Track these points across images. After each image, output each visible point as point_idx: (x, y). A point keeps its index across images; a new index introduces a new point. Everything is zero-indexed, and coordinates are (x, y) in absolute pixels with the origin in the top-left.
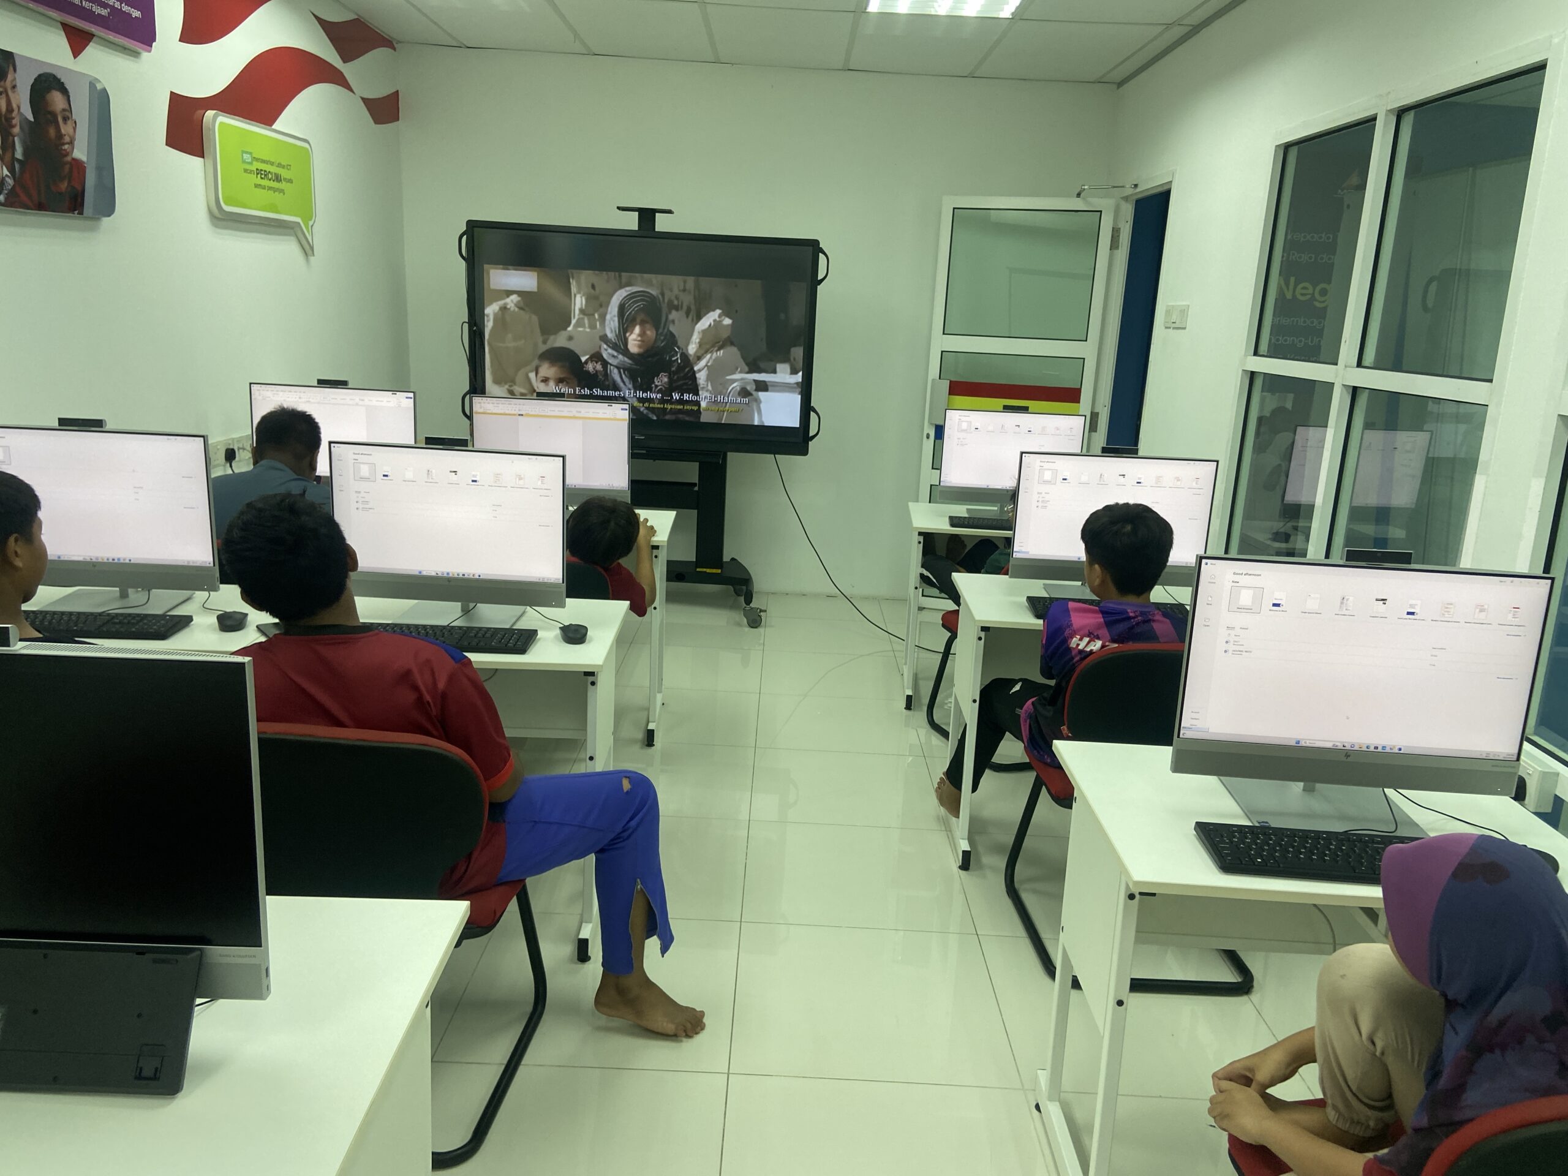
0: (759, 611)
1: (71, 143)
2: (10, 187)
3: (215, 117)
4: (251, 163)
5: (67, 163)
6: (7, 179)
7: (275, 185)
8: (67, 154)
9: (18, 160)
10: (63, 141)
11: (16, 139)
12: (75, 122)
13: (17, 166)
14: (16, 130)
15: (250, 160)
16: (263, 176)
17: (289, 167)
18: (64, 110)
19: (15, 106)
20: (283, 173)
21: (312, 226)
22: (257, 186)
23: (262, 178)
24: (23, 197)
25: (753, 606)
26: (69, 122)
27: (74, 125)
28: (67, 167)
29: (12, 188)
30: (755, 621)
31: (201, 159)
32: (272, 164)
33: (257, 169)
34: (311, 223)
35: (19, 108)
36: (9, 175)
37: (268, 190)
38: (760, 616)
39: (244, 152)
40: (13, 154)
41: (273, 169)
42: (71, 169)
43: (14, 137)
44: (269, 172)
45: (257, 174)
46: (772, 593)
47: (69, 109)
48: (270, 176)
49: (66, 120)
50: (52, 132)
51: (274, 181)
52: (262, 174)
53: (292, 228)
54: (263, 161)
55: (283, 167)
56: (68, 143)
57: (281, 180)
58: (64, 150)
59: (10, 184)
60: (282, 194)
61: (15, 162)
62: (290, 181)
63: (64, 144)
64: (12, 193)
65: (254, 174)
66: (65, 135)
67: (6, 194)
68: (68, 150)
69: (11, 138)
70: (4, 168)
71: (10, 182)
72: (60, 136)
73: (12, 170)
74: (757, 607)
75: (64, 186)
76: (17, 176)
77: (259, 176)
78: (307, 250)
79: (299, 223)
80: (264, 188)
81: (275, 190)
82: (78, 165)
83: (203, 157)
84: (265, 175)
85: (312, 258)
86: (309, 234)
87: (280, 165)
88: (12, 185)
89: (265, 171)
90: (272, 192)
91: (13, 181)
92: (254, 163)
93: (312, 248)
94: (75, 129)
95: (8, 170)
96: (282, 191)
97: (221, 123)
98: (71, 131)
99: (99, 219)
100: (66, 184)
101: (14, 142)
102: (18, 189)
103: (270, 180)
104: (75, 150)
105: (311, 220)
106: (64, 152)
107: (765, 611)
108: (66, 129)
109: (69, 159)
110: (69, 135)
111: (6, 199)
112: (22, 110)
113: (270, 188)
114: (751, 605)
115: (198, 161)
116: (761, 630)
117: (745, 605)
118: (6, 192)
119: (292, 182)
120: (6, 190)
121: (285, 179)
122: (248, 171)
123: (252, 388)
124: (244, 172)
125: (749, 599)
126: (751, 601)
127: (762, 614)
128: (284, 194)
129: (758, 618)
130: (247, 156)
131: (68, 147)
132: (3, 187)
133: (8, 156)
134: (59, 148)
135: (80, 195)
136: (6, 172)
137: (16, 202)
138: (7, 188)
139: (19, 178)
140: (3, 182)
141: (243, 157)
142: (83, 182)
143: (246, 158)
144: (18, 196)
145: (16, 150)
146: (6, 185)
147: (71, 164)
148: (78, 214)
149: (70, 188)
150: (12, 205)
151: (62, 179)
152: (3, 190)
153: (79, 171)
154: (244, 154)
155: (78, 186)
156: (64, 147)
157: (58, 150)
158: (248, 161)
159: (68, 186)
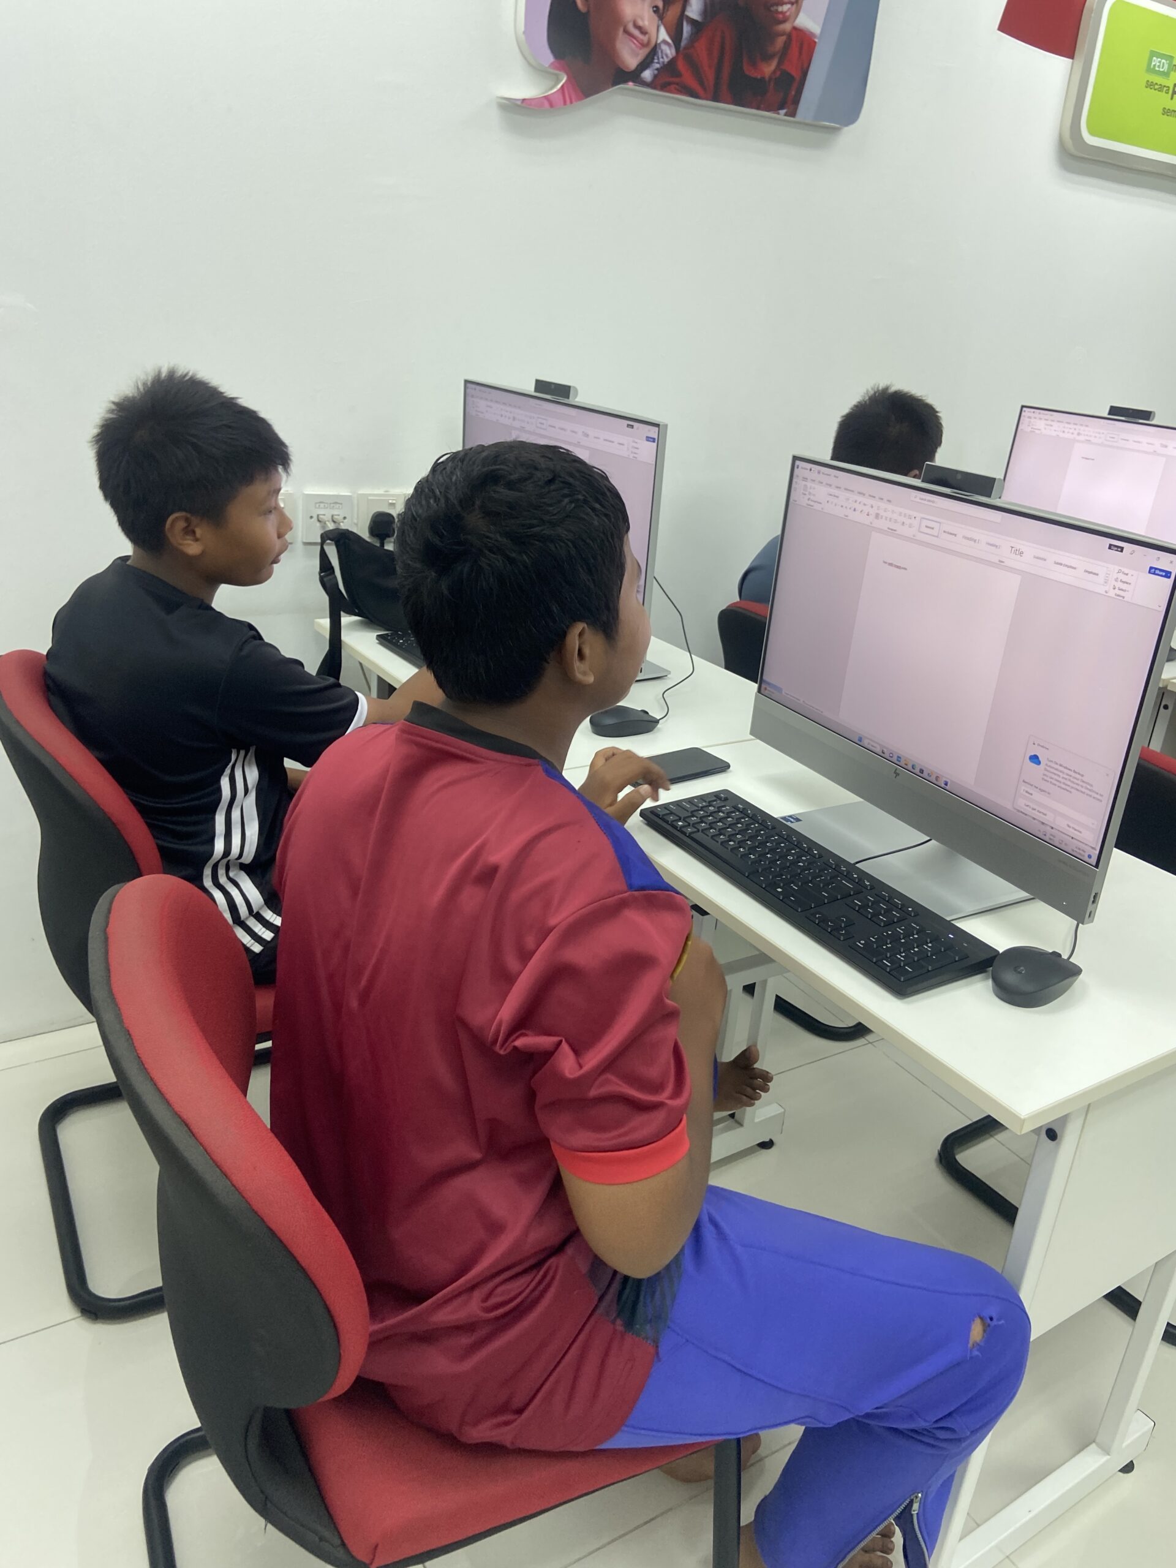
1: (796, 3)
2: (666, 60)
4: (1166, 75)
5: (783, 34)
6: (664, 47)
8: (784, 21)
9: (693, 22)
13: (687, 29)
15: (1165, 71)
22: (1168, 112)
24: (688, 78)
28: (780, 41)
29: (669, 62)
31: (1063, 58)
36: (669, 40)
39: (1153, 54)
40: (683, 11)
42: (787, 46)
56: (790, 4)
58: (782, 13)
59: (667, 55)
61: (685, 24)
63: (782, 4)
64: (670, 67)
65: (1169, 91)
67: (657, 69)
68: (788, 14)
70: (662, 30)
71: (668, 51)
73: (676, 36)
75: (769, 69)
76: (683, 43)
82: (804, 43)
83: (1068, 56)
88: (670, 57)
91: (673, 51)
92: (1172, 72)
95: (668, 34)
100: (774, 64)
102: (681, 65)
104: (801, 16)
106: (781, 16)
109: (787, 27)
111: (655, 77)
115: (1057, 62)
118: (658, 66)
120: (658, 63)
122: (1156, 87)
123: (1023, 413)
124: (1147, 87)
130: (1160, 62)
131: (789, 9)
132: (653, 59)
133: (673, 13)
134: (772, 9)
135: (795, 86)
136: (663, 35)
137: (674, 83)
138: (661, 60)
139: (685, 48)
140: (654, 51)
141: (1150, 61)
142: (805, 66)
143: (1158, 64)
144: (679, 75)
145: (691, 6)
146: (660, 57)
147: (789, 36)
148: (786, 115)
149: (778, 73)
150: (664, 87)
151: (767, 58)
152: (652, 62)
153: (801, 48)
154: (1154, 58)
155: (796, 74)
156: (780, 9)
157: (770, 11)
158: (1161, 70)
159: (774, 70)
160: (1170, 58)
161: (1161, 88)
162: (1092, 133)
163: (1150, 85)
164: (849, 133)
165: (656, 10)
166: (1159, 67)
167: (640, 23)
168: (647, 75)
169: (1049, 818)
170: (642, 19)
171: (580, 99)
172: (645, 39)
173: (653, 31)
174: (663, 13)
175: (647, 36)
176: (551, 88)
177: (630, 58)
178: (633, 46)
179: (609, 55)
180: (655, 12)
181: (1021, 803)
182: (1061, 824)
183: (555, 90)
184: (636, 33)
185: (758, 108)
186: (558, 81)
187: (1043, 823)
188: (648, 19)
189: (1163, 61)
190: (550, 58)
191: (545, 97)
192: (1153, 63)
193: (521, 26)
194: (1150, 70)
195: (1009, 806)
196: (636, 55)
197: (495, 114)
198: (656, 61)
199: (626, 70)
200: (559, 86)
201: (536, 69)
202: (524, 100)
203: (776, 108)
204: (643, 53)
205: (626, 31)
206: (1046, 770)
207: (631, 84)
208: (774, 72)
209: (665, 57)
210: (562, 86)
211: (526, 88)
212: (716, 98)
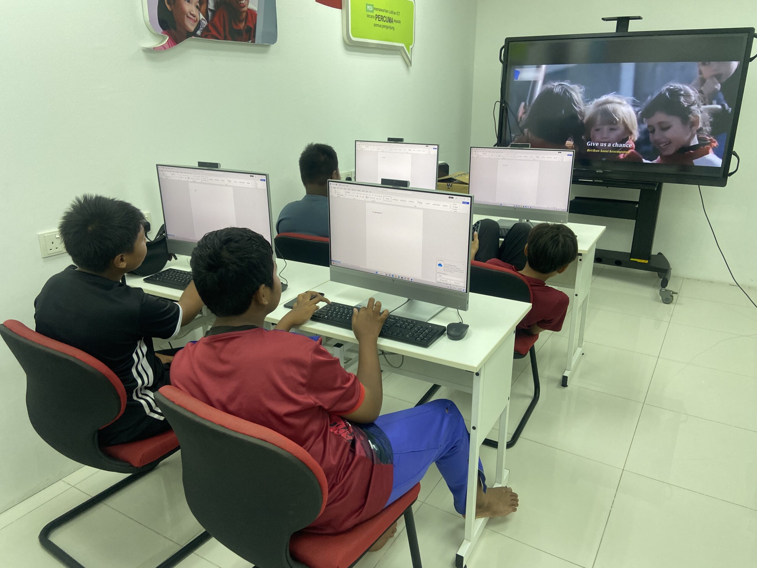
0: (671, 293)
2: (204, 26)
4: (372, 11)
5: (244, 12)
6: (203, 21)
7: (388, 24)
8: (244, 7)
9: (211, 10)
13: (210, 13)
15: (372, 10)
16: (380, 19)
17: (398, 13)
20: (394, 17)
21: (411, 49)
22: (375, 25)
23: (379, 20)
24: (214, 33)
25: (667, 289)
28: (244, 14)
29: (206, 27)
30: (668, 299)
31: (341, 10)
32: (387, 11)
33: (376, 15)
34: (411, 47)
36: (204, 19)
37: (383, 27)
38: (672, 296)
39: (367, 5)
40: (207, 6)
41: (387, 15)
42: (247, 15)
44: (384, 16)
45: (376, 18)
48: (385, 19)
51: (387, 22)
53: (399, 50)
54: (380, 10)
55: (395, 13)
57: (392, 21)
58: (242, 4)
60: (392, 30)
61: (209, 11)
62: (399, 22)
64: (206, 29)
65: (374, 18)
67: (202, 30)
68: (245, 4)
70: (201, 15)
71: (205, 23)
73: (206, 16)
74: (671, 290)
75: (242, 25)
76: (210, 19)
77: (377, 19)
78: (408, 63)
79: (403, 47)
80: (380, 26)
81: (387, 27)
82: (252, 14)
83: (342, 9)
84: (381, 18)
85: (411, 68)
86: (409, 54)
87: (392, 12)
88: (206, 25)
89: (382, 16)
90: (386, 29)
91: (206, 22)
92: (374, 11)
93: (410, 62)
95: (203, 16)
96: (393, 28)
99: (268, 46)
100: (244, 23)
102: (210, 28)
103: (385, 21)
104: (250, 4)
105: (411, 45)
106: (242, 5)
107: (676, 293)
109: (245, 9)
111: (202, 33)
113: (384, 26)
114: (666, 288)
115: (337, 11)
116: (671, 306)
117: (662, 287)
118: (202, 29)
119: (400, 23)
120: (202, 27)
121: (395, 21)
122: (370, 16)
123: (356, 143)
124: (367, 17)
125: (664, 284)
126: (666, 285)
127: (673, 294)
128: (394, 30)
129: (670, 297)
130: (370, 7)
131: (245, 2)
132: (200, 26)
133: (203, 8)
134: (239, 2)
135: (253, 31)
136: (202, 17)
137: (209, 35)
138: (203, 26)
139: (211, 20)
140: (199, 23)
141: (367, 7)
142: (255, 23)
143: (369, 8)
144: (211, 32)
145: (209, 4)
146: (202, 25)
147: (247, 12)
148: (251, 43)
149: (246, 27)
150: (206, 37)
151: (241, 22)
152: (199, 27)
153: (252, 17)
154: (368, 6)
155: (251, 26)
156: (242, 2)
157: (238, 3)
158: (371, 10)
159: (245, 25)
160: (372, 5)
161: (372, 17)
162: (354, 37)
163: (368, 16)
164: (273, 47)
165: (197, 7)
166: (370, 9)
167: (192, 13)
168: (199, 33)
169: (449, 282)
170: (193, 11)
171: (175, 45)
172: (195, 19)
173: (197, 15)
174: (200, 8)
175: (196, 18)
176: (162, 41)
177: (192, 28)
179: (184, 26)
180: (196, 8)
181: (438, 280)
182: (453, 282)
183: (165, 42)
184: (191, 17)
185: (241, 41)
186: (164, 39)
187: (447, 284)
188: (195, 11)
189: (371, 7)
190: (161, 30)
191: (162, 46)
192: (368, 8)
193: (148, 19)
194: (367, 10)
195: (435, 281)
196: (193, 25)
197: (142, 54)
198: (201, 27)
199: (190, 32)
200: (166, 40)
201: (156, 35)
202: (154, 48)
203: (247, 40)
204: (196, 24)
205: (188, 17)
206: (444, 267)
207: (193, 37)
208: (244, 26)
209: (204, 25)
210: (168, 40)
211: (152, 43)
212: (225, 38)
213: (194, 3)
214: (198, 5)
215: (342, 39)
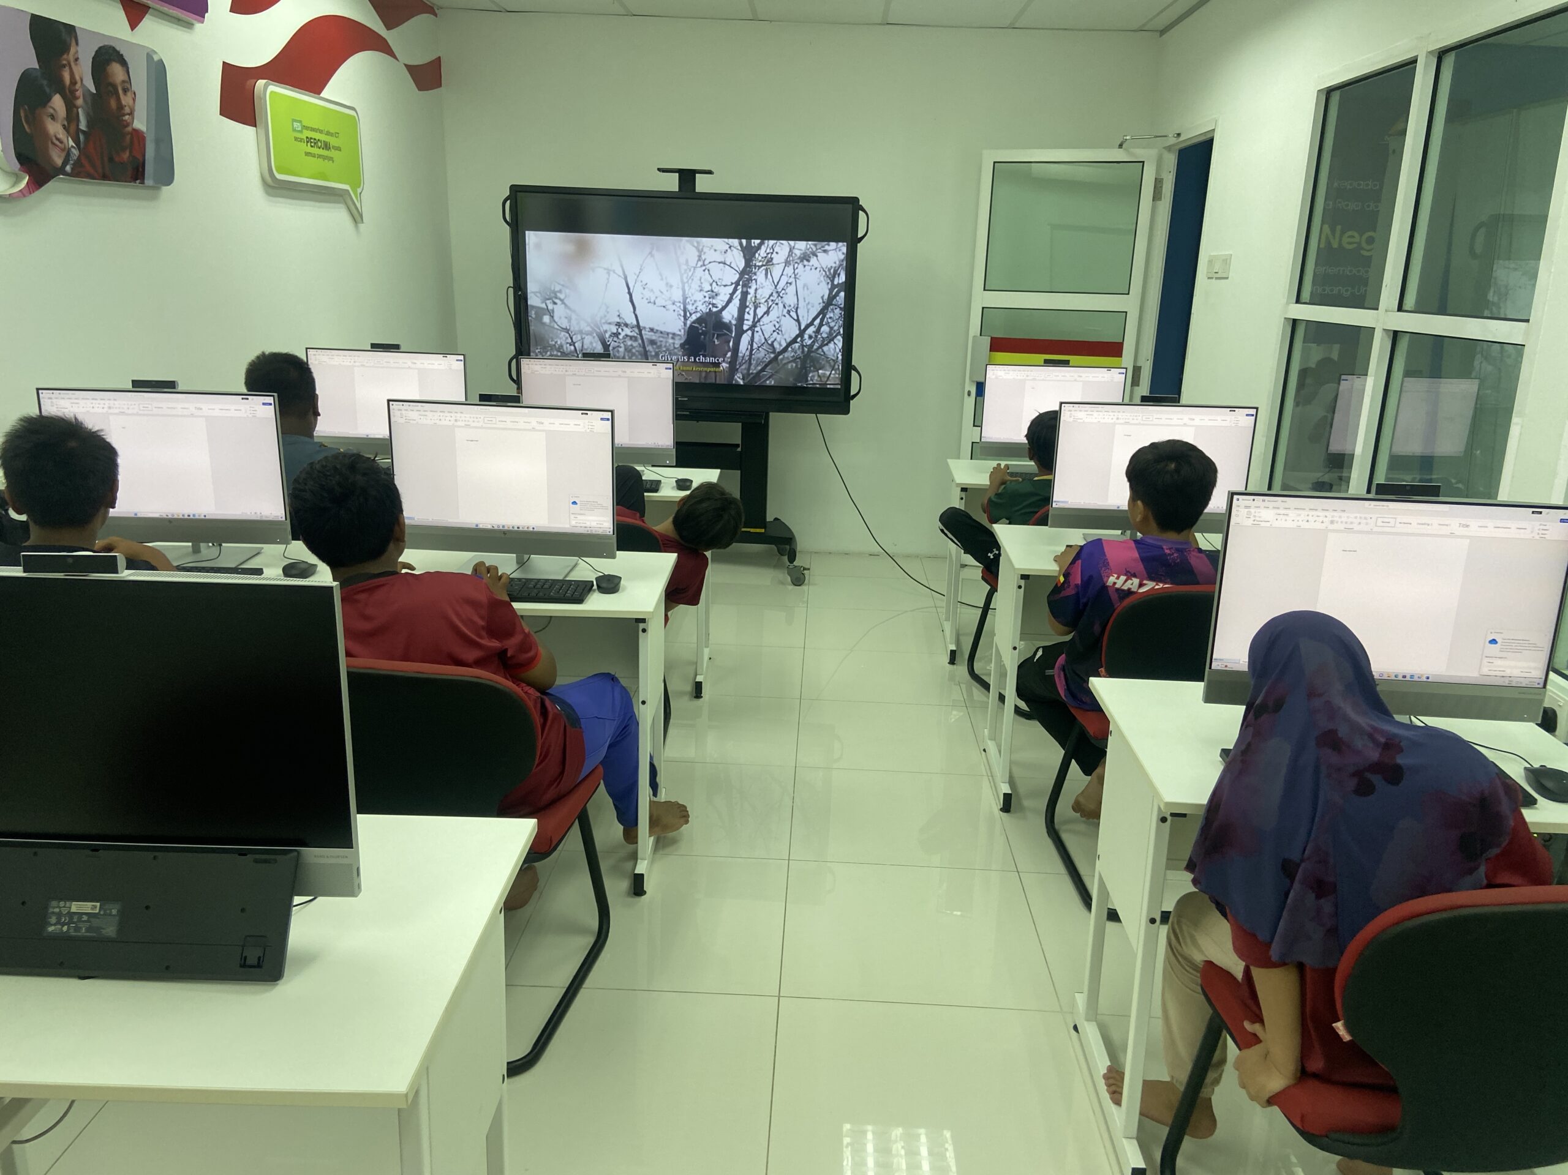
0: (802, 569)
1: (131, 114)
2: (75, 158)
3: (266, 87)
4: (301, 132)
5: (129, 133)
6: (73, 150)
7: (325, 153)
8: (128, 125)
9: (83, 132)
10: (123, 111)
11: (80, 110)
12: (135, 93)
13: (82, 137)
14: (80, 102)
15: (300, 129)
16: (313, 144)
17: (337, 135)
18: (124, 82)
19: (77, 78)
20: (332, 141)
21: (361, 194)
22: (307, 154)
23: (312, 146)
24: (89, 168)
25: (796, 565)
26: (129, 94)
27: (133, 96)
28: (128, 137)
29: (77, 159)
30: (798, 580)
31: (255, 128)
32: (321, 132)
33: (307, 138)
34: (359, 190)
35: (82, 80)
36: (74, 145)
37: (318, 158)
38: (804, 575)
39: (294, 121)
40: (78, 125)
41: (322, 137)
42: (132, 140)
43: (77, 108)
44: (319, 140)
45: (307, 142)
46: (815, 553)
47: (128, 80)
48: (319, 144)
49: (126, 92)
50: (113, 103)
51: (323, 149)
52: (311, 142)
53: (341, 196)
54: (313, 130)
55: (332, 135)
56: (129, 114)
57: (330, 148)
58: (125, 121)
59: (75, 155)
60: (331, 162)
61: (80, 134)
62: (338, 149)
63: (124, 115)
64: (78, 164)
65: (304, 142)
66: (125, 106)
67: (72, 164)
68: (128, 121)
69: (75, 109)
70: (70, 139)
71: (75, 152)
72: (121, 107)
73: (77, 141)
74: (801, 565)
75: (126, 156)
76: (82, 146)
77: (309, 144)
78: (357, 217)
79: (348, 191)
80: (314, 156)
81: (325, 158)
82: (138, 135)
83: (255, 126)
84: (315, 143)
85: (361, 226)
86: (358, 201)
87: (328, 133)
88: (77, 155)
89: (315, 139)
90: (322, 160)
91: (78, 152)
92: (304, 131)
93: (361, 216)
94: (134, 100)
95: (74, 142)
96: (331, 159)
97: (272, 92)
98: (131, 102)
99: (158, 188)
100: (128, 153)
101: (78, 113)
102: (83, 159)
103: (319, 148)
104: (135, 121)
105: (359, 187)
106: (125, 123)
107: (809, 569)
108: (126, 100)
109: (129, 129)
110: (129, 106)
111: (72, 169)
112: (84, 82)
113: (320, 156)
114: (794, 563)
115: (249, 130)
116: (804, 588)
117: (789, 564)
118: (72, 162)
119: (340, 150)
121: (334, 147)
122: (299, 140)
125: (792, 557)
126: (794, 559)
127: (805, 572)
128: (333, 161)
129: (802, 576)
131: (129, 118)
132: (69, 158)
133: (73, 128)
135: (141, 164)
136: (71, 143)
137: (81, 172)
138: (73, 158)
139: (84, 149)
140: (68, 154)
141: (293, 126)
142: (144, 150)
143: (297, 126)
144: (83, 166)
145: (81, 122)
146: (72, 156)
147: (132, 134)
148: (139, 183)
149: (131, 159)
150: (76, 175)
151: (123, 150)
152: (69, 160)
153: (139, 142)
154: (295, 123)
155: (139, 156)
157: (119, 119)
158: (298, 129)
159: (129, 157)
160: (300, 122)
161: (301, 140)
162: (278, 172)
163: (296, 139)
164: (165, 189)
165: (64, 126)
167: (58, 136)
168: (68, 168)
170: (58, 134)
171: (37, 189)
172: (62, 146)
173: (65, 140)
174: (68, 130)
175: (63, 144)
177: (59, 161)
178: (58, 151)
179: (49, 159)
180: (63, 128)
183: (24, 185)
184: (57, 143)
185: (127, 182)
188: (62, 134)
189: (299, 125)
190: (18, 165)
191: (17, 192)
196: (59, 156)
198: (71, 159)
199: (57, 167)
200: (25, 183)
201: (12, 174)
202: (10, 195)
203: (134, 180)
204: (63, 155)
205: (53, 143)
207: (61, 176)
210: (27, 182)
212: (104, 178)
213: (60, 121)
214: (66, 123)
215: (261, 179)
